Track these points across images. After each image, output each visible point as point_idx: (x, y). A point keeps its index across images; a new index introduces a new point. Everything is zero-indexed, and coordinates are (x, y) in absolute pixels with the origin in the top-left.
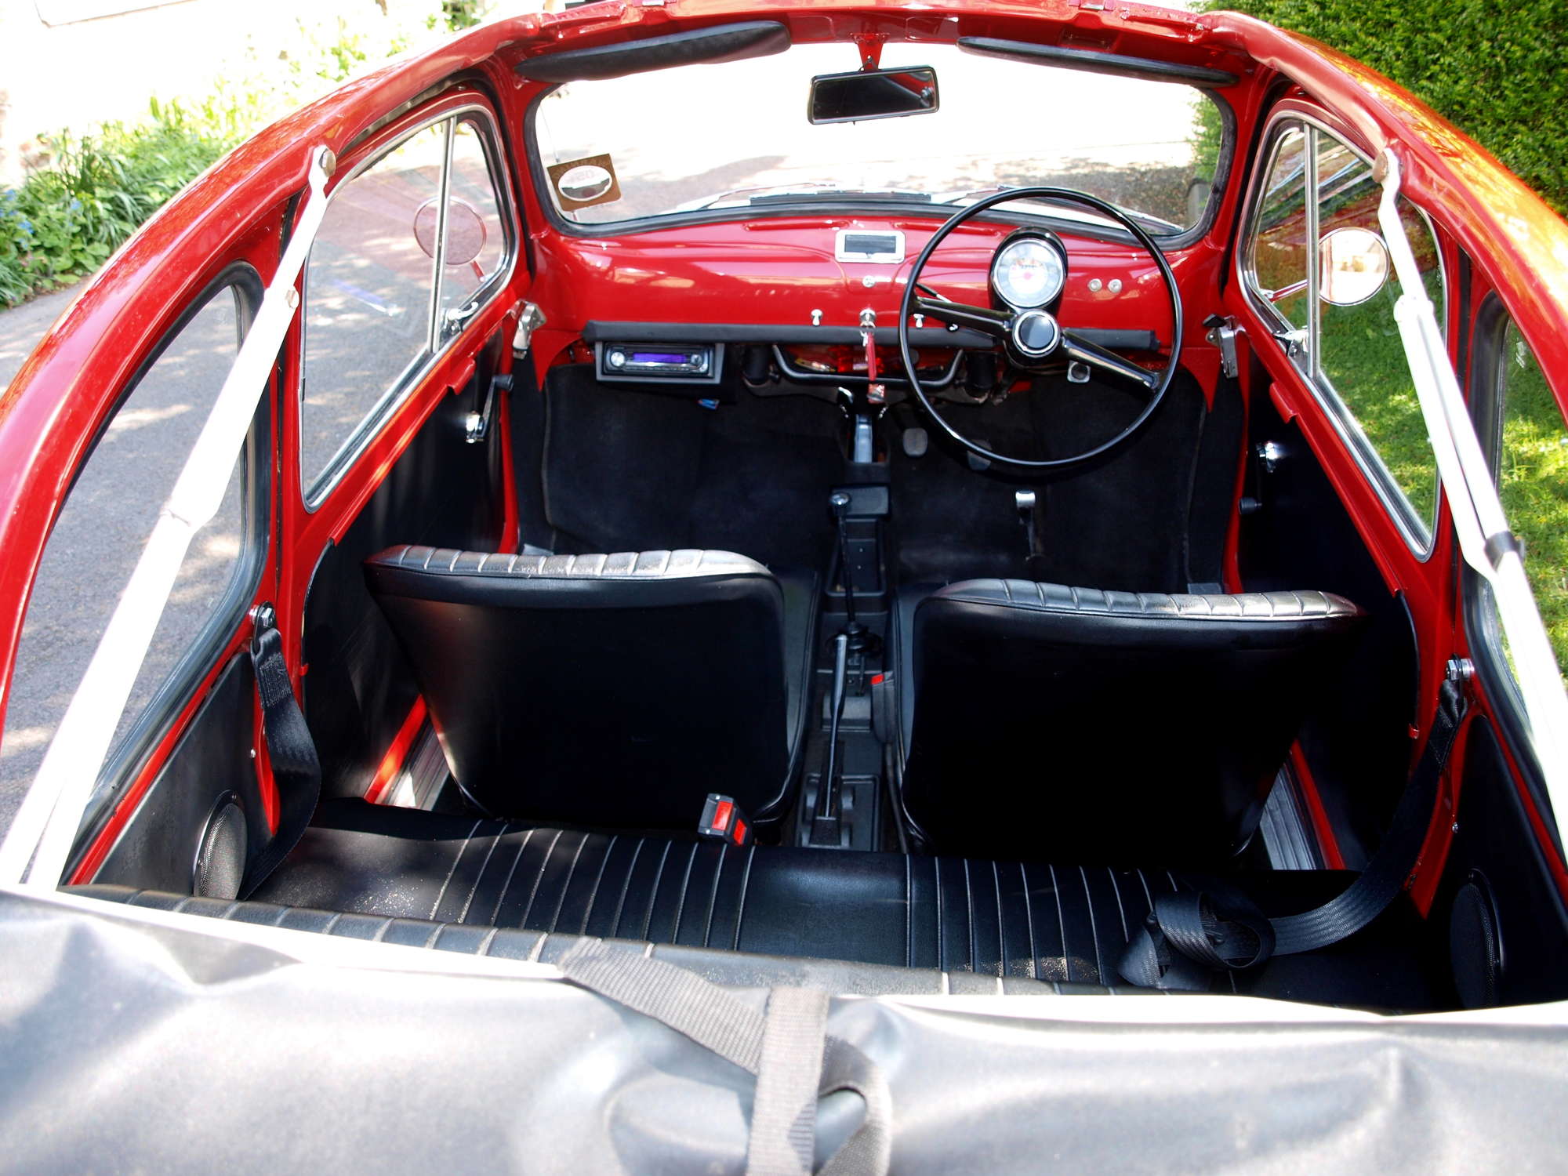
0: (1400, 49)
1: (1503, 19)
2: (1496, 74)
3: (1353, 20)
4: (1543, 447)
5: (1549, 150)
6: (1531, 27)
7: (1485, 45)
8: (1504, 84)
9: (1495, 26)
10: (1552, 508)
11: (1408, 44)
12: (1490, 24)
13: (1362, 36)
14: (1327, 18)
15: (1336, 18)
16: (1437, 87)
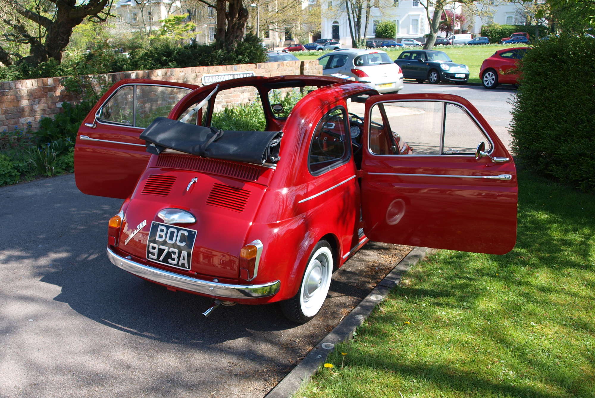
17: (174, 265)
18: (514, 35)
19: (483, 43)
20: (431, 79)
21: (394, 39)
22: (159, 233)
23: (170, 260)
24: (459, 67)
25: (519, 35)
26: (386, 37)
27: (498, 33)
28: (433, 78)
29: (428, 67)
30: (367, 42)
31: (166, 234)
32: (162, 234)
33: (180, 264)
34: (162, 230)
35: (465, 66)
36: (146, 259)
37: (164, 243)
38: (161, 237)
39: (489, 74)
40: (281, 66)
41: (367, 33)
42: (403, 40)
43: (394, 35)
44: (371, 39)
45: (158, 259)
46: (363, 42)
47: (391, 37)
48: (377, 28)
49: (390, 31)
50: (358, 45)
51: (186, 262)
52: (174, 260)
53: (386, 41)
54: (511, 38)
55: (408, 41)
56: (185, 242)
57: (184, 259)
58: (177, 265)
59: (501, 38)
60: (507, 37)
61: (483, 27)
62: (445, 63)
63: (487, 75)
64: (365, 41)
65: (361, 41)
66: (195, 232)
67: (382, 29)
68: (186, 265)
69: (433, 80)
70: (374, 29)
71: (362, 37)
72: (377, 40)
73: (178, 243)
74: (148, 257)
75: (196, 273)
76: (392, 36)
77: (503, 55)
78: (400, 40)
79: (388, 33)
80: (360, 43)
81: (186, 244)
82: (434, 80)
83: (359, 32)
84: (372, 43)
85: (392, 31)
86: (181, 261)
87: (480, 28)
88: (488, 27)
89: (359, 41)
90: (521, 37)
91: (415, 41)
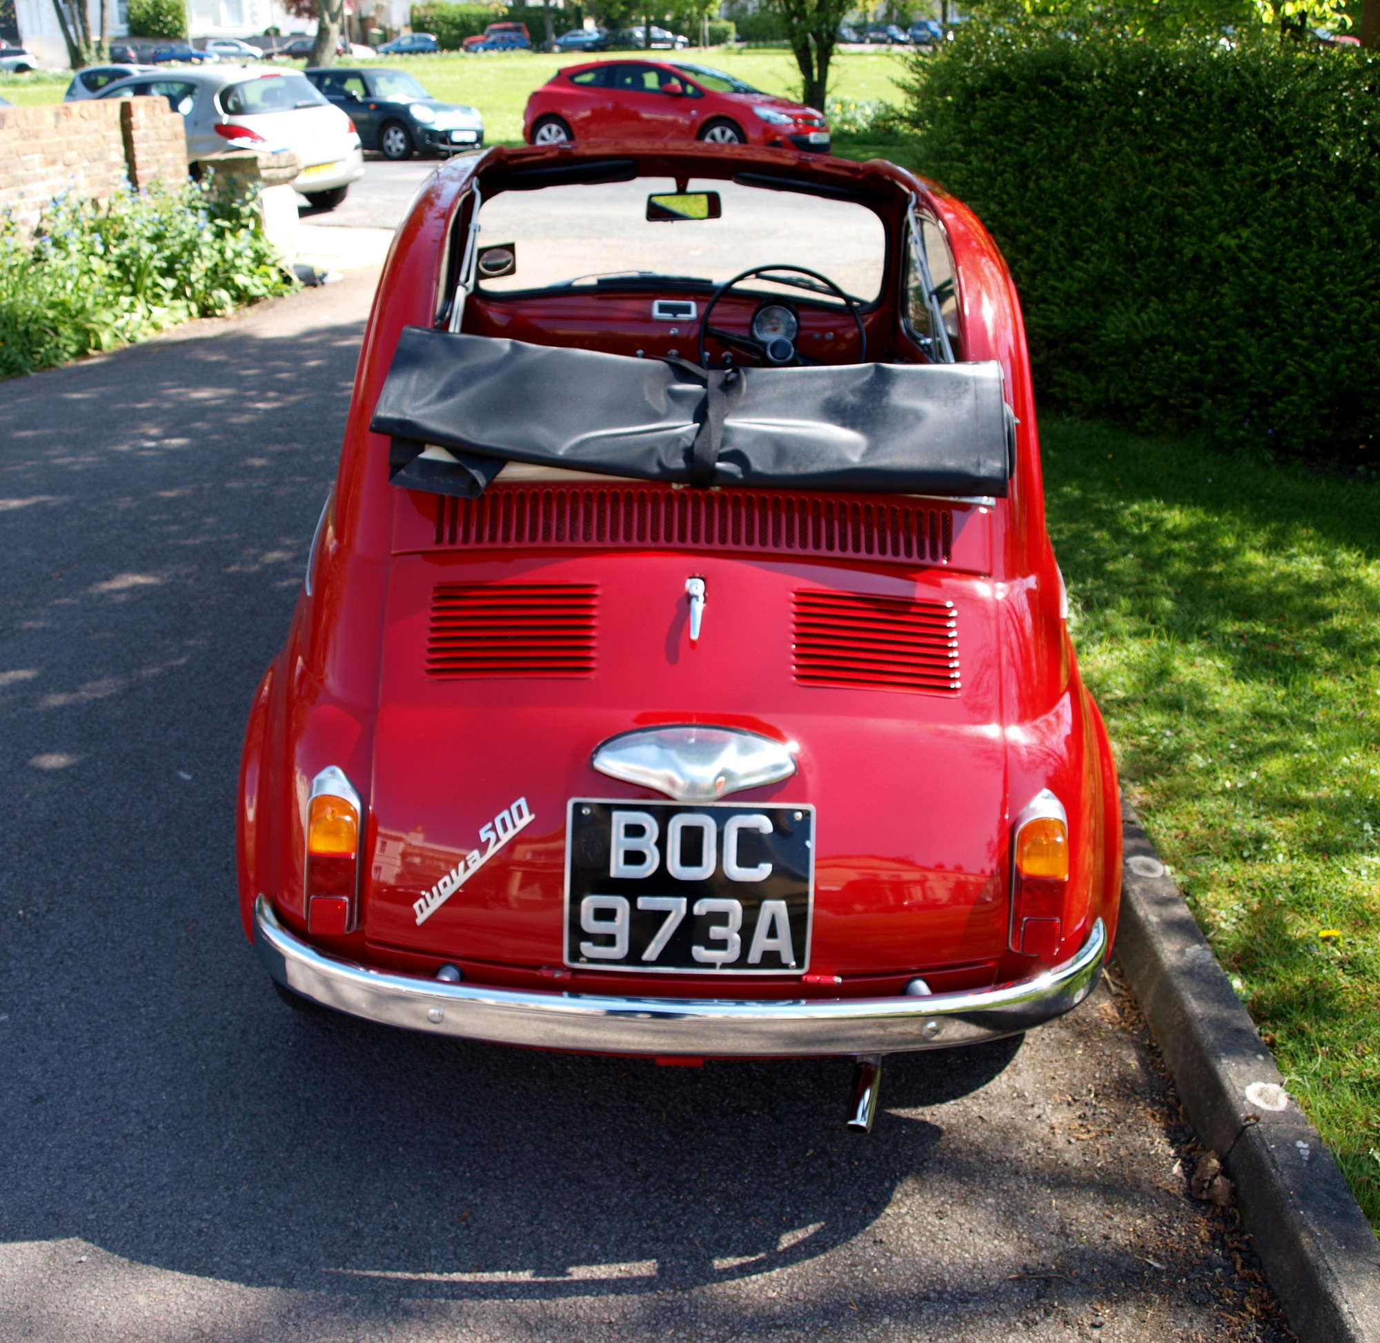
0: (1062, 239)
1: (1133, 219)
2: (1130, 259)
3: (1026, 216)
4: (1165, 514)
5: (1174, 315)
6: (1151, 224)
7: (1121, 237)
8: (1138, 265)
9: (1128, 223)
10: (1164, 544)
11: (1068, 235)
12: (1124, 221)
13: (1033, 228)
14: (1005, 214)
15: (1013, 214)
16: (1090, 267)
17: (724, 966)
18: (495, 31)
19: (422, 51)
20: (390, 148)
21: (185, 41)
22: (619, 843)
23: (699, 952)
24: (457, 112)
25: (505, 30)
26: (160, 35)
27: (453, 24)
28: (394, 143)
29: (376, 116)
30: (112, 50)
31: (662, 843)
32: (634, 843)
33: (754, 956)
34: (635, 831)
35: (469, 109)
36: (561, 966)
37: (662, 883)
38: (634, 858)
39: (550, 131)
40: (63, 117)
41: (108, 24)
42: (211, 43)
43: (181, 29)
44: (118, 39)
45: (633, 956)
46: (100, 48)
47: (174, 34)
48: (130, 9)
49: (170, 18)
50: (86, 57)
51: (783, 944)
52: (722, 945)
53: (163, 46)
54: (488, 36)
55: (225, 44)
56: (766, 860)
57: (772, 933)
58: (742, 962)
59: (462, 37)
60: (475, 34)
61: (413, 8)
62: (419, 103)
63: (544, 131)
64: (106, 45)
65: (93, 46)
66: (807, 814)
67: (147, 13)
68: (788, 957)
69: (394, 149)
70: (121, 13)
71: (95, 37)
72: (139, 42)
73: (736, 872)
74: (576, 955)
75: (838, 980)
76: (178, 30)
77: (578, 79)
78: (201, 42)
79: (166, 24)
80: (93, 52)
81: (774, 872)
82: (398, 150)
83: (83, 19)
84: (125, 51)
85: (175, 18)
86: (761, 943)
87: (407, 11)
88: (425, 8)
89: (88, 47)
90: (513, 35)
91: (243, 45)
